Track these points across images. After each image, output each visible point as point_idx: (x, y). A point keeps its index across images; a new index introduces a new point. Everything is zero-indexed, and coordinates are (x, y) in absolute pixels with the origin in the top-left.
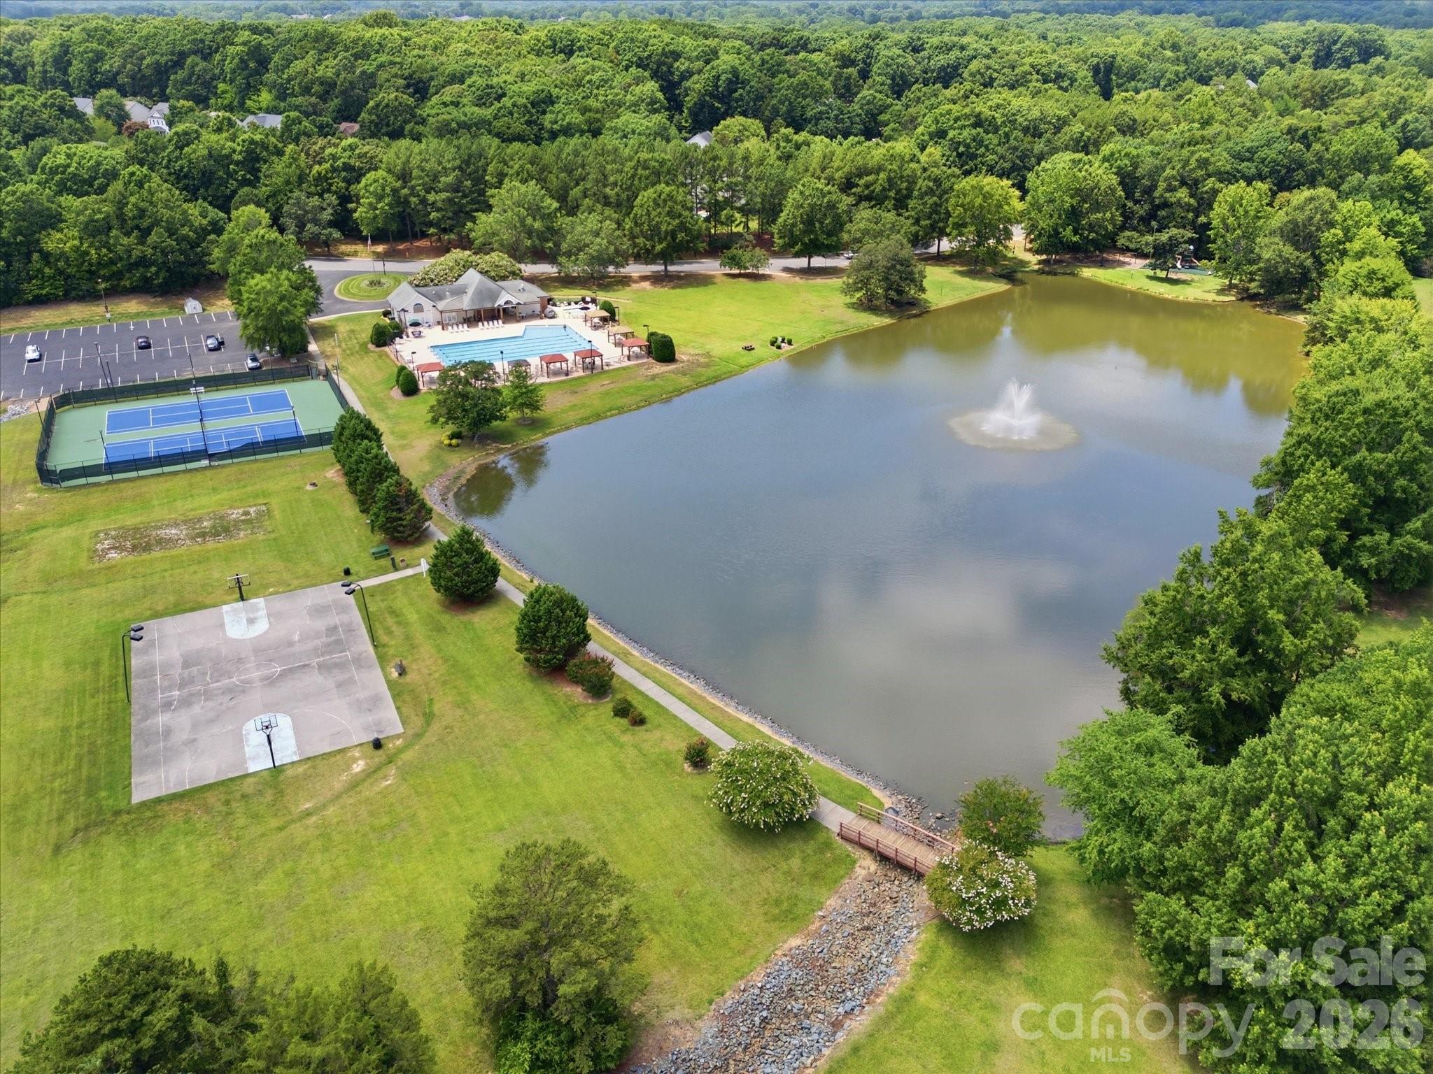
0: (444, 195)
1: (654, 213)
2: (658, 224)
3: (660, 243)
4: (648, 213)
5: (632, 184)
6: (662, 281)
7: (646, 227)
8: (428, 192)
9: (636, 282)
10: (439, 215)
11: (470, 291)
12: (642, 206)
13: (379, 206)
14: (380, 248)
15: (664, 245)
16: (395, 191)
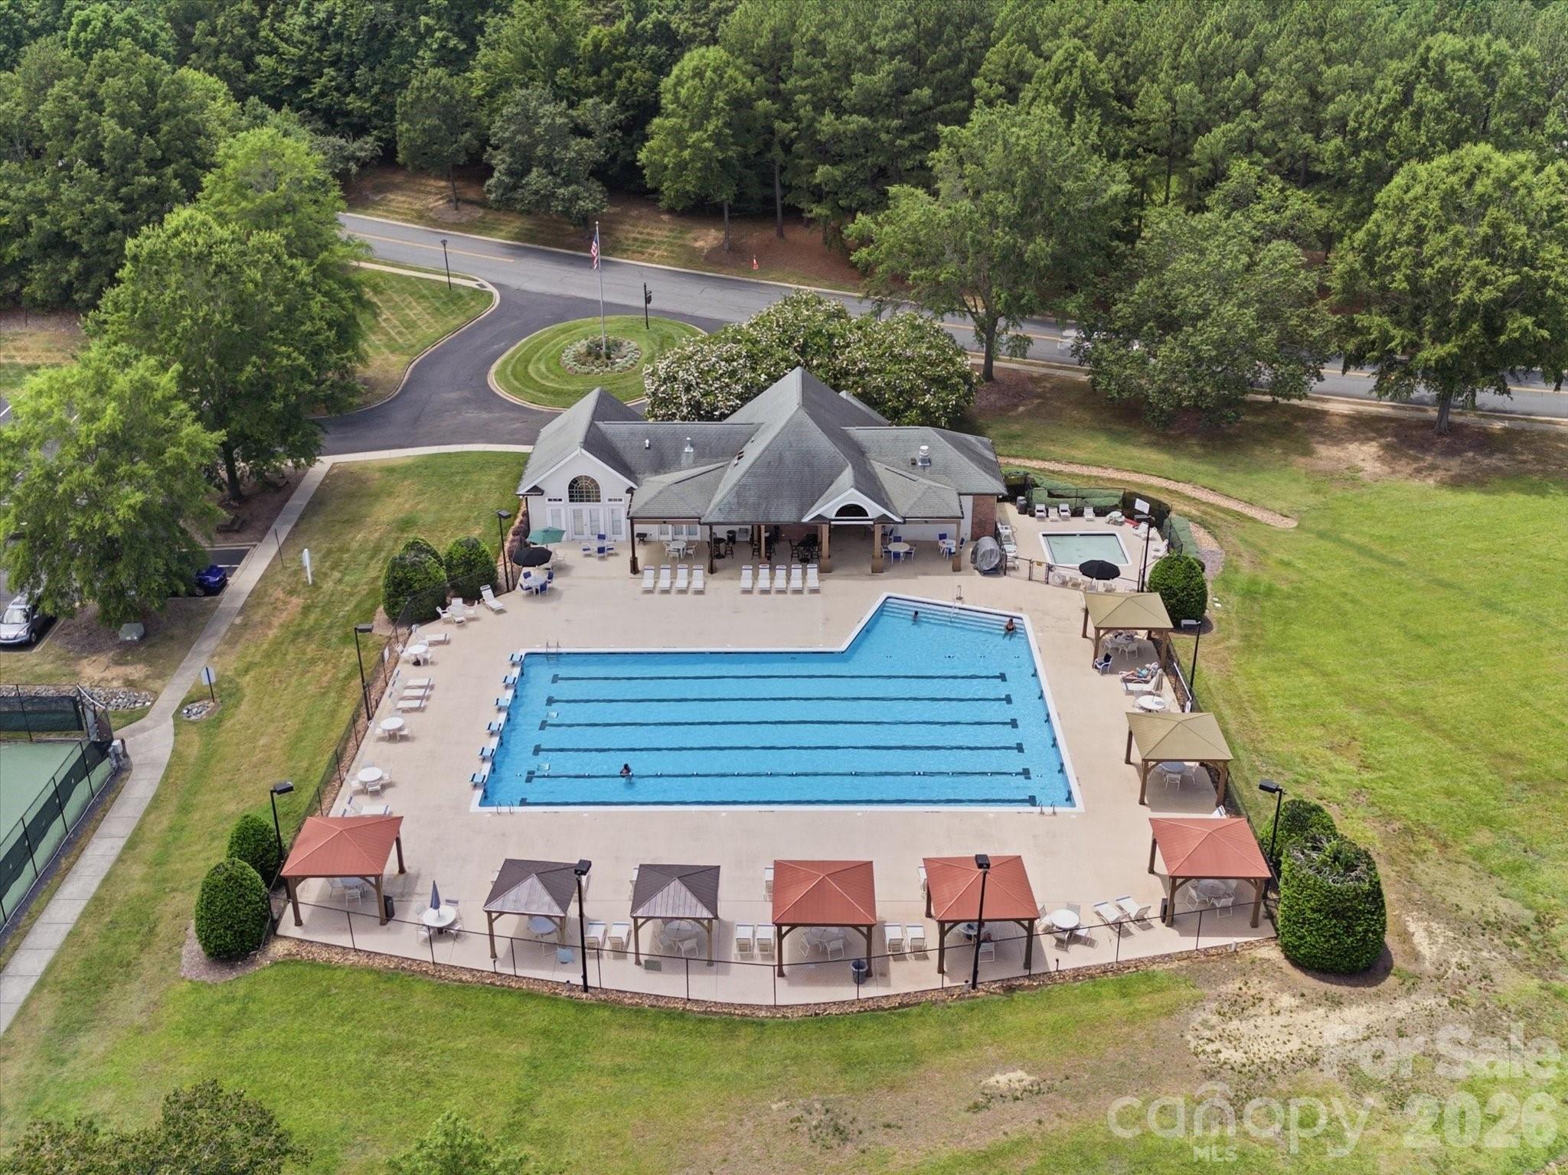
0: (857, 122)
1: (1435, 241)
2: (1448, 280)
3: (1438, 339)
4: (1418, 239)
5: (1385, 134)
6: (1424, 446)
7: (1399, 282)
8: (819, 108)
9: (1335, 437)
10: (837, 173)
11: (753, 451)
12: (1401, 209)
13: (694, 137)
14: (708, 238)
15: (1450, 348)
16: (740, 103)
